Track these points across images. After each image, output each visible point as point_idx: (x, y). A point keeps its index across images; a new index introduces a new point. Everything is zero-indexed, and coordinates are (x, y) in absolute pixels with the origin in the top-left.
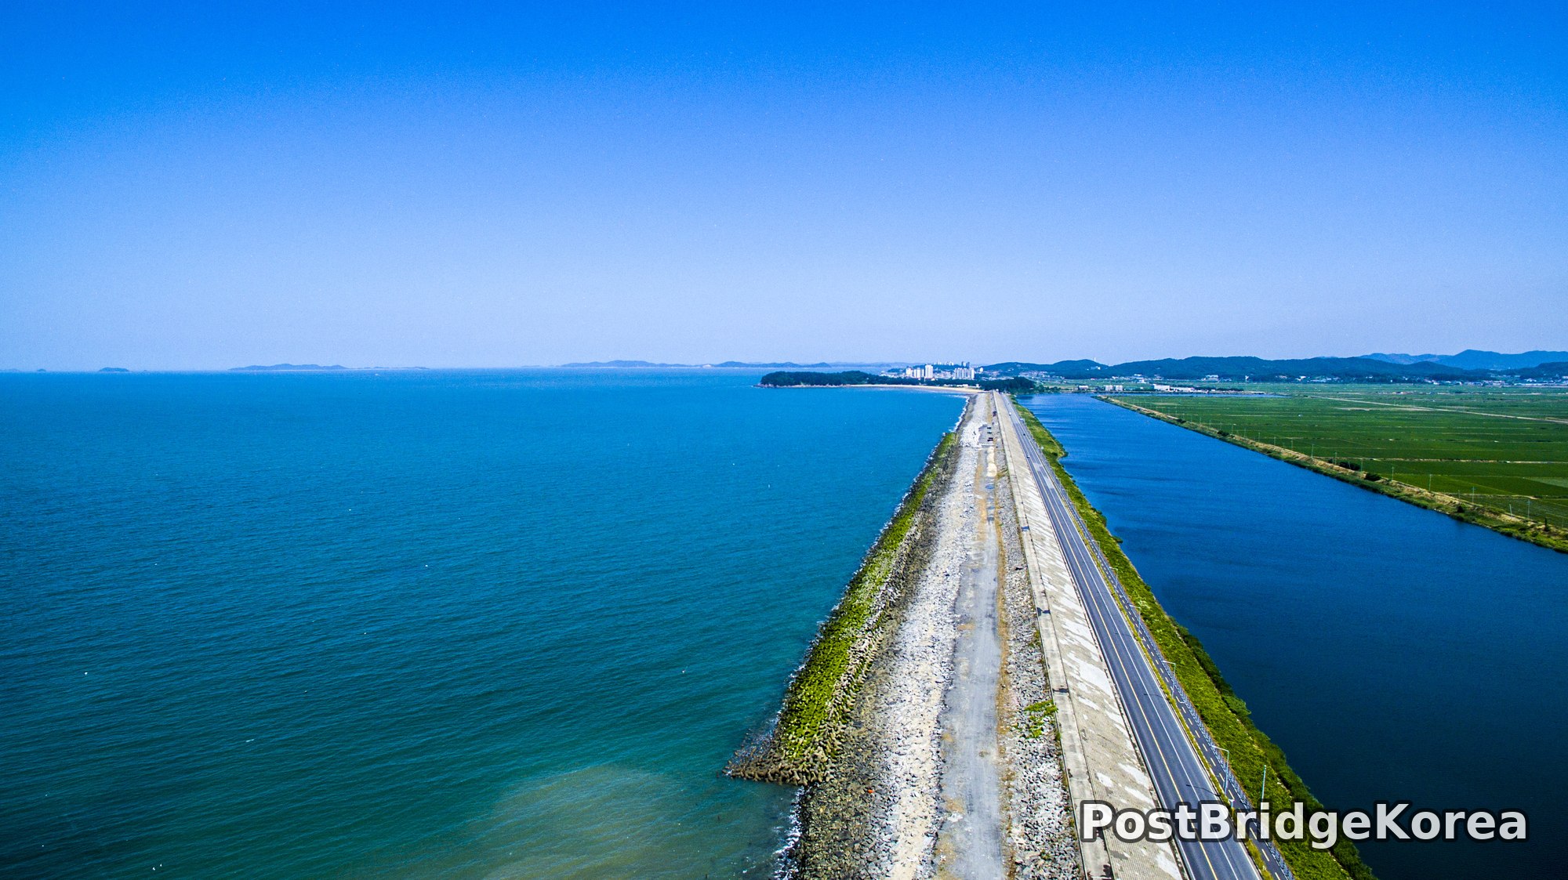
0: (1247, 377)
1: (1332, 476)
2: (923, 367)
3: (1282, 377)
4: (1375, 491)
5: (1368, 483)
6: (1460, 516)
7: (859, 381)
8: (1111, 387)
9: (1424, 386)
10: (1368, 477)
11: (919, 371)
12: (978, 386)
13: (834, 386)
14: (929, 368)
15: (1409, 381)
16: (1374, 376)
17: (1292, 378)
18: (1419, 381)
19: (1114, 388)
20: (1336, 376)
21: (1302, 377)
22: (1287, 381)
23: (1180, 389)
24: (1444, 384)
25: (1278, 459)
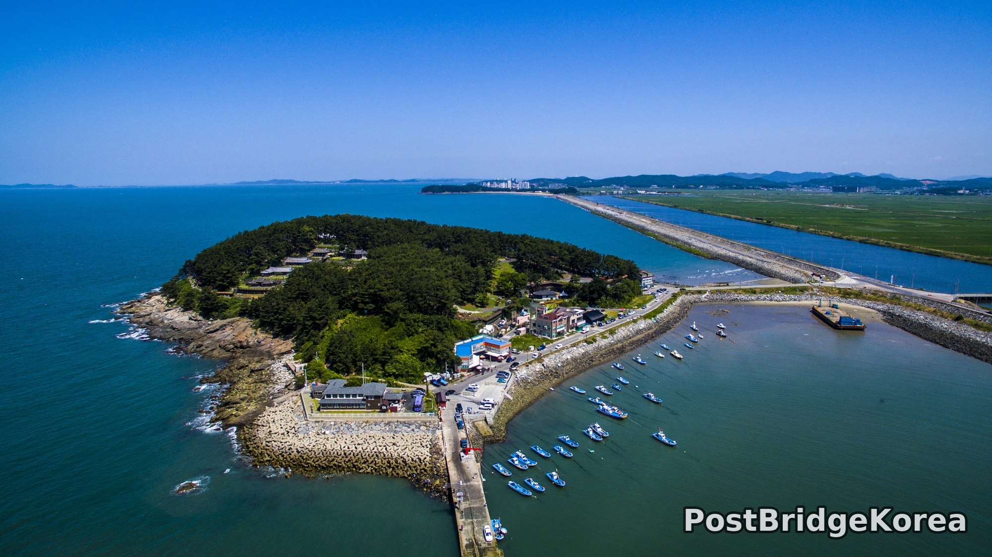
0: (674, 186)
1: (755, 222)
2: (506, 182)
3: (691, 186)
4: (771, 225)
5: (768, 223)
6: (798, 230)
7: (477, 190)
8: (616, 192)
9: (761, 190)
10: (767, 222)
11: (504, 184)
12: (547, 192)
13: (464, 193)
14: (509, 182)
15: (753, 188)
16: (737, 186)
17: (697, 187)
18: (758, 188)
19: (618, 192)
20: (717, 185)
21: (701, 186)
22: (695, 188)
23: (651, 193)
24: (769, 190)
25: (731, 218)
